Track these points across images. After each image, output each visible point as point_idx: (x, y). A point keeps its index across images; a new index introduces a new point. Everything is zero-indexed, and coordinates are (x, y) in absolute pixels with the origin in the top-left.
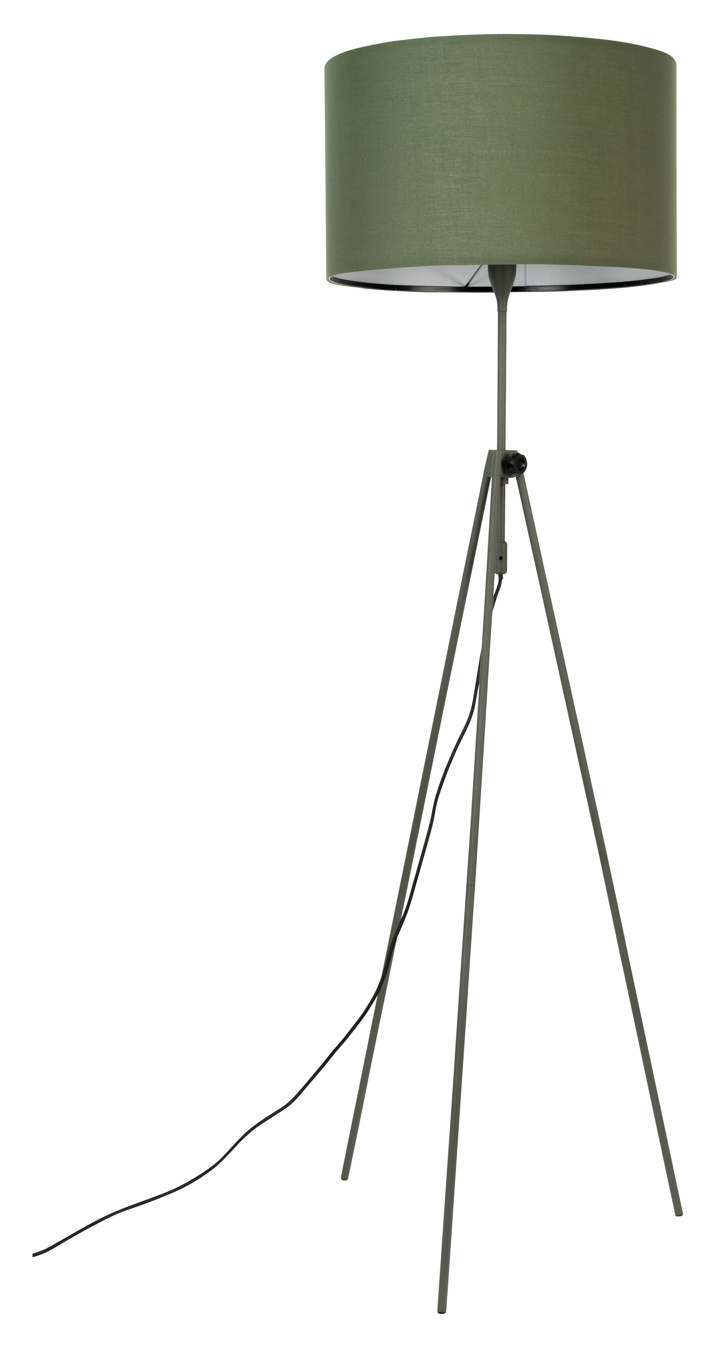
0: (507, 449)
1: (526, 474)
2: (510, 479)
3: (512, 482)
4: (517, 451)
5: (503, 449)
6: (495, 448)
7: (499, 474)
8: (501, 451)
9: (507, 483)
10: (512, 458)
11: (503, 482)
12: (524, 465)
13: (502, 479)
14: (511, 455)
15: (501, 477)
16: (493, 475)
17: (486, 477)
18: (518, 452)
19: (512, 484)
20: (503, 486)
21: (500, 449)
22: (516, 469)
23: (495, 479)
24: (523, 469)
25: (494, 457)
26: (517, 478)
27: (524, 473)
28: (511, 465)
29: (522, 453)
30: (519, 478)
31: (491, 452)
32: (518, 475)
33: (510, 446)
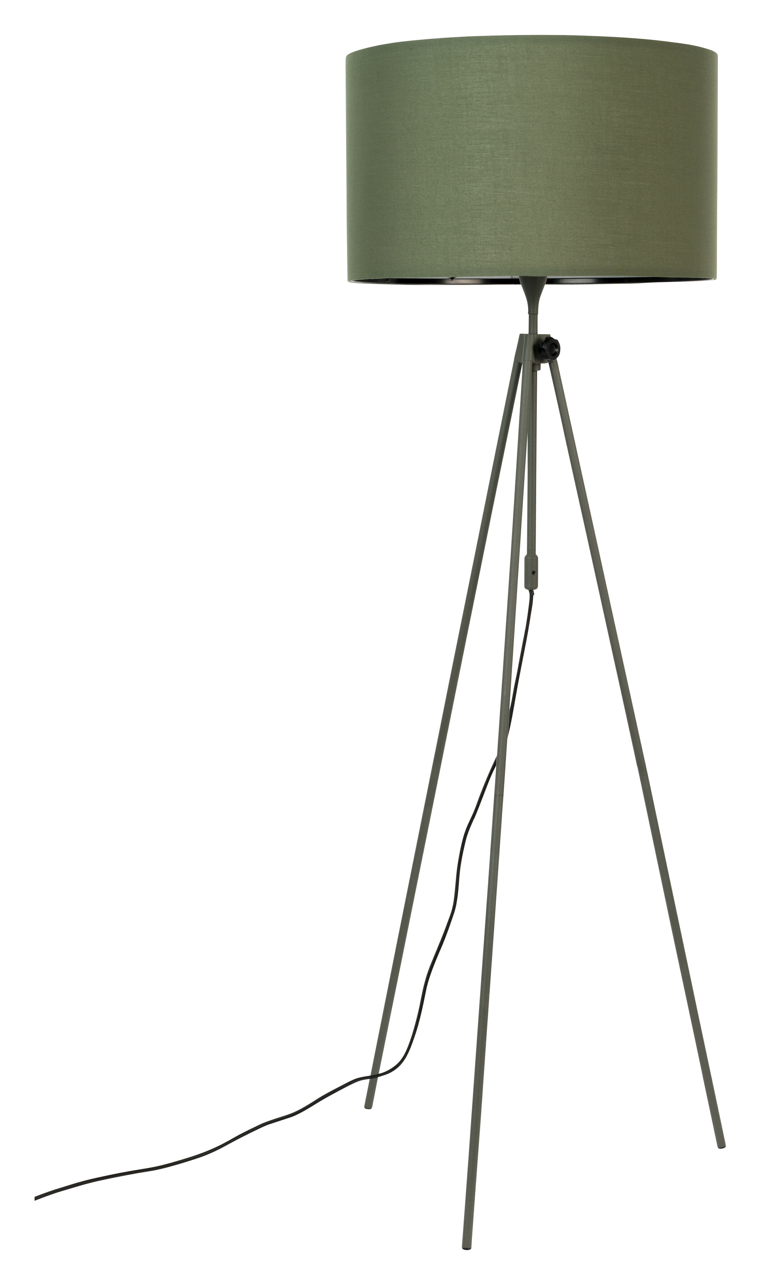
0: (539, 333)
1: (559, 359)
2: (542, 365)
3: (545, 367)
4: (549, 335)
5: (535, 333)
6: (526, 331)
7: (531, 359)
8: (532, 335)
9: (539, 369)
10: (544, 342)
11: (535, 368)
12: (557, 350)
13: (533, 365)
14: (544, 339)
15: (533, 362)
16: (524, 360)
17: (517, 364)
18: (551, 336)
19: (544, 371)
20: (535, 372)
21: (532, 332)
22: (548, 354)
23: (526, 367)
24: (556, 354)
25: (526, 341)
26: (549, 363)
27: (558, 359)
28: (544, 350)
29: (555, 338)
30: (552, 364)
31: (522, 336)
32: (550, 360)
33: (542, 330)
